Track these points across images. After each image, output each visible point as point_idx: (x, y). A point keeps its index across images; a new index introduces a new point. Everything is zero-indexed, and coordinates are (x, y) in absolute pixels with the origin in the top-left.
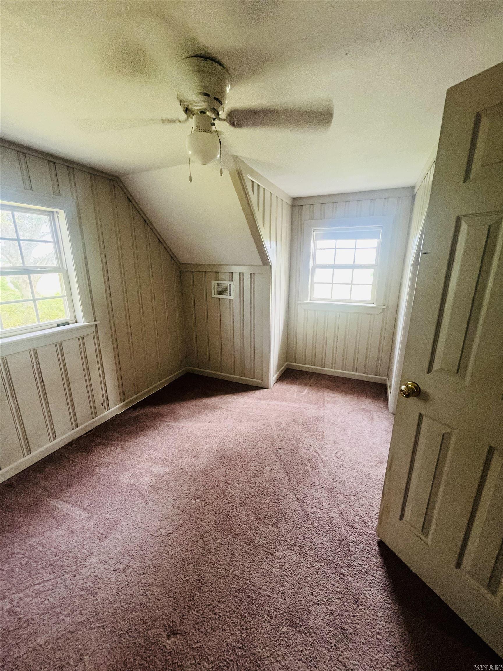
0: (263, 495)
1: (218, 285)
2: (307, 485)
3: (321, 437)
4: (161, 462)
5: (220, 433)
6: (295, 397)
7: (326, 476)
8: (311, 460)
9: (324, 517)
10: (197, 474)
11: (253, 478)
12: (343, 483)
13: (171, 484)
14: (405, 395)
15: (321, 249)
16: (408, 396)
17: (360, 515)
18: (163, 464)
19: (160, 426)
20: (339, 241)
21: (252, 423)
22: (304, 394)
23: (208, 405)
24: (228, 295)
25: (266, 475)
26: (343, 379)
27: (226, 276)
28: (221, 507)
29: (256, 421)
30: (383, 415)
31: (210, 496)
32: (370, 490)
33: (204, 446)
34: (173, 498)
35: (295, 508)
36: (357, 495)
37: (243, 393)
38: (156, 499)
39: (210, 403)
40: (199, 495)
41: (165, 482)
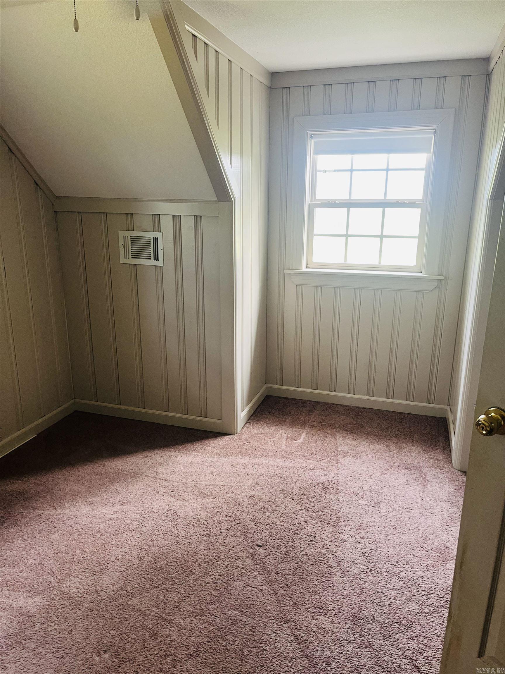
0: (230, 636)
1: (132, 238)
2: (312, 610)
3: (334, 519)
4: (27, 589)
5: (143, 524)
6: (284, 448)
7: (345, 591)
8: (317, 563)
9: (346, 666)
10: (102, 605)
11: (212, 604)
12: (377, 601)
13: (49, 629)
14: (484, 432)
15: (324, 171)
16: (490, 433)
17: (409, 656)
18: (33, 592)
19: (22, 517)
20: (357, 157)
21: (205, 501)
22: (300, 441)
23: (118, 472)
24: (152, 258)
25: (234, 597)
26: (370, 411)
27: (147, 222)
28: (152, 665)
29: (213, 495)
30: (443, 473)
31: (128, 646)
32: (426, 609)
33: (113, 550)
34: (56, 655)
35: (291, 654)
36: (403, 622)
37: (186, 445)
38: (21, 660)
39: (123, 468)
40: (107, 646)
41: (38, 626)
